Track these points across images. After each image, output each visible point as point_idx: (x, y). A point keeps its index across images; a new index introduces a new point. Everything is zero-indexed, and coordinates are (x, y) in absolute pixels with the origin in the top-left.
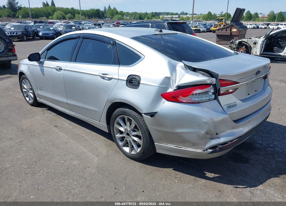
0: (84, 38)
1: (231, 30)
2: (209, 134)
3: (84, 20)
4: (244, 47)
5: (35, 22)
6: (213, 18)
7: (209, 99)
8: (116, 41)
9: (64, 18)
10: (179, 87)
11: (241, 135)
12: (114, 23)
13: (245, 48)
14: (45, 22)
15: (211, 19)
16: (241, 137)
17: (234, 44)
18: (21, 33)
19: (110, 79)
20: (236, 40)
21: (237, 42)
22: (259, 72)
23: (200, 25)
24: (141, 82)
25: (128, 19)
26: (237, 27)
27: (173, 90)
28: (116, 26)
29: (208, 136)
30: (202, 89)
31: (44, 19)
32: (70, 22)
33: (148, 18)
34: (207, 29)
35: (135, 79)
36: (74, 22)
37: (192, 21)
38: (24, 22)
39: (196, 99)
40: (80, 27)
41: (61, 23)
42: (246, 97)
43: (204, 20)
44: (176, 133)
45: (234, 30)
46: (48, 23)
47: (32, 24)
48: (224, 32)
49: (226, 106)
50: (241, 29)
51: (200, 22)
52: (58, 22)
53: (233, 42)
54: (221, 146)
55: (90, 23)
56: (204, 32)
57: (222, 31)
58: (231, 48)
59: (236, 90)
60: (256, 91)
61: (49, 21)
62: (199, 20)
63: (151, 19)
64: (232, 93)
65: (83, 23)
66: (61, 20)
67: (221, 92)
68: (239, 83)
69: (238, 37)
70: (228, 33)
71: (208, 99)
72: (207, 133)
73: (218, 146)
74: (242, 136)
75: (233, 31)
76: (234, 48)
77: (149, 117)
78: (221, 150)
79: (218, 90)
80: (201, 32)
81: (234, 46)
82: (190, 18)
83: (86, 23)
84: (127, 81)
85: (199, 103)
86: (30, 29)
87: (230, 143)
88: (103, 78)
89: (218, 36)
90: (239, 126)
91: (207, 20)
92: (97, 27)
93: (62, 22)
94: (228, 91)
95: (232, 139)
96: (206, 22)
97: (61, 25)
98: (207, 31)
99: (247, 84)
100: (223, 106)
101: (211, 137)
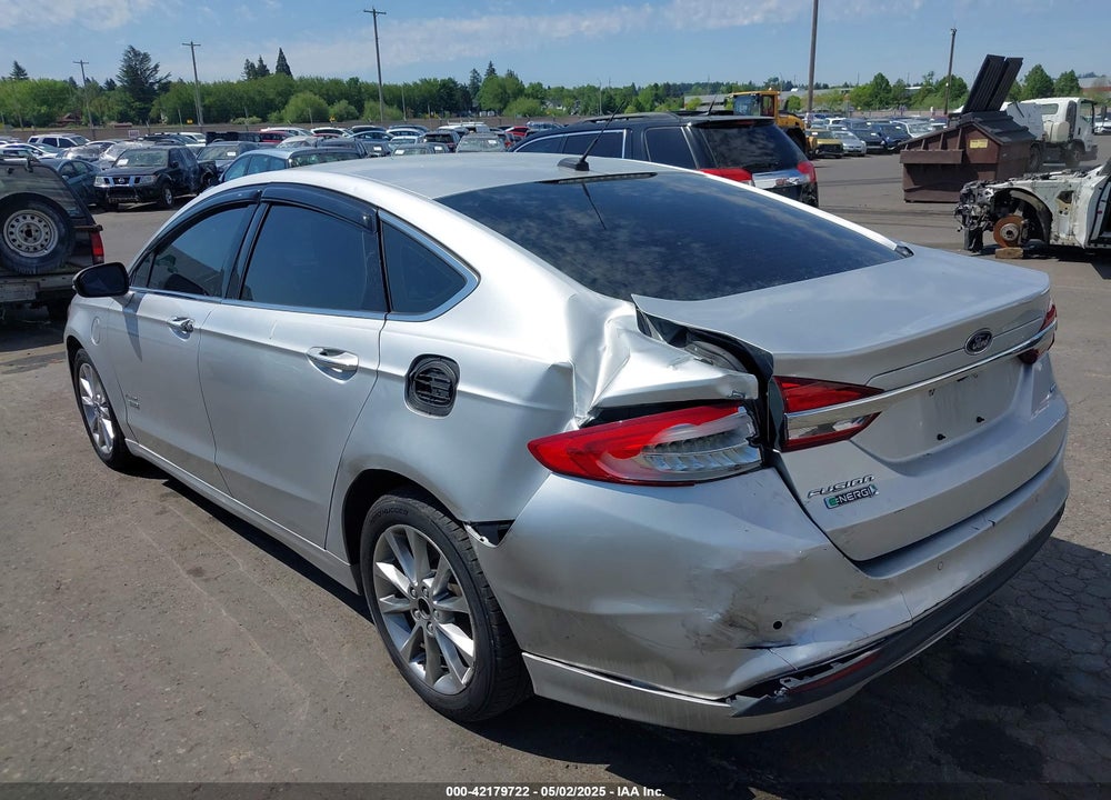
0: (272, 204)
1: (964, 145)
2: (741, 627)
3: (395, 120)
4: (1019, 213)
5: (211, 137)
6: (895, 99)
7: (737, 467)
8: (379, 212)
9: (321, 118)
10: (607, 414)
11: (897, 629)
12: (503, 132)
13: (1025, 216)
14: (247, 135)
15: (885, 104)
16: (897, 638)
17: (978, 200)
18: (153, 179)
19: (349, 372)
20: (984, 185)
21: (990, 192)
22: (985, 336)
23: (840, 129)
24: (461, 387)
25: (560, 115)
26: (990, 130)
27: (581, 422)
28: (512, 140)
29: (739, 636)
30: (696, 421)
31: (245, 124)
32: (340, 133)
33: (640, 108)
34: (868, 144)
35: (439, 372)
36: (355, 131)
37: (810, 110)
38: (172, 137)
39: (680, 467)
40: (376, 149)
41: (303, 139)
42: (929, 451)
43: (856, 109)
44: (600, 617)
45: (978, 144)
46: (257, 139)
47: (202, 143)
48: (936, 156)
49: (822, 497)
50: (1005, 139)
51: (840, 116)
52: (297, 134)
53: (970, 191)
54: (794, 683)
55: (414, 134)
56: (855, 153)
57: (926, 147)
58: (964, 217)
59: (868, 420)
60: (979, 420)
61: (264, 130)
62: (837, 108)
63: (651, 111)
64: (846, 435)
65: (388, 131)
66: (307, 125)
67: (794, 435)
68: (880, 391)
69: (996, 170)
70: (952, 155)
71: (730, 469)
72: (731, 622)
73: (782, 682)
74: (904, 630)
75: (971, 146)
76: (975, 218)
77: (486, 541)
78: (797, 698)
79: (778, 428)
80: (846, 155)
81: (976, 210)
82: (802, 103)
83: (400, 134)
84: (409, 379)
85: (690, 483)
86: (189, 163)
87: (838, 668)
88: (327, 368)
89: (910, 168)
90: (888, 584)
91: (868, 106)
92: (440, 148)
93: (312, 131)
94: (829, 426)
95: (852, 647)
96: (866, 114)
97: (302, 142)
98: (870, 152)
99: (932, 392)
100: (803, 498)
101: (752, 639)
